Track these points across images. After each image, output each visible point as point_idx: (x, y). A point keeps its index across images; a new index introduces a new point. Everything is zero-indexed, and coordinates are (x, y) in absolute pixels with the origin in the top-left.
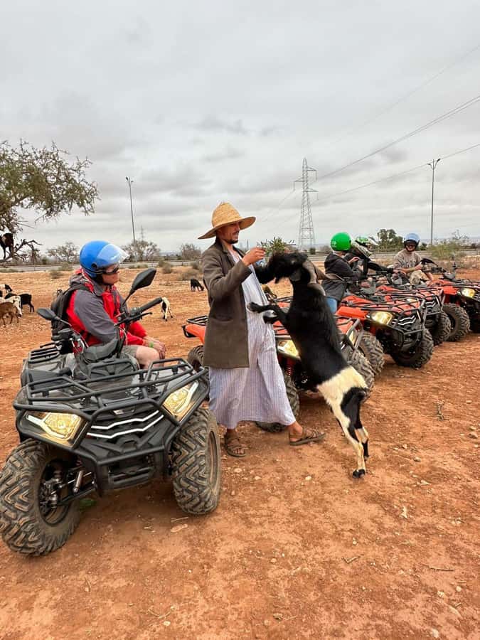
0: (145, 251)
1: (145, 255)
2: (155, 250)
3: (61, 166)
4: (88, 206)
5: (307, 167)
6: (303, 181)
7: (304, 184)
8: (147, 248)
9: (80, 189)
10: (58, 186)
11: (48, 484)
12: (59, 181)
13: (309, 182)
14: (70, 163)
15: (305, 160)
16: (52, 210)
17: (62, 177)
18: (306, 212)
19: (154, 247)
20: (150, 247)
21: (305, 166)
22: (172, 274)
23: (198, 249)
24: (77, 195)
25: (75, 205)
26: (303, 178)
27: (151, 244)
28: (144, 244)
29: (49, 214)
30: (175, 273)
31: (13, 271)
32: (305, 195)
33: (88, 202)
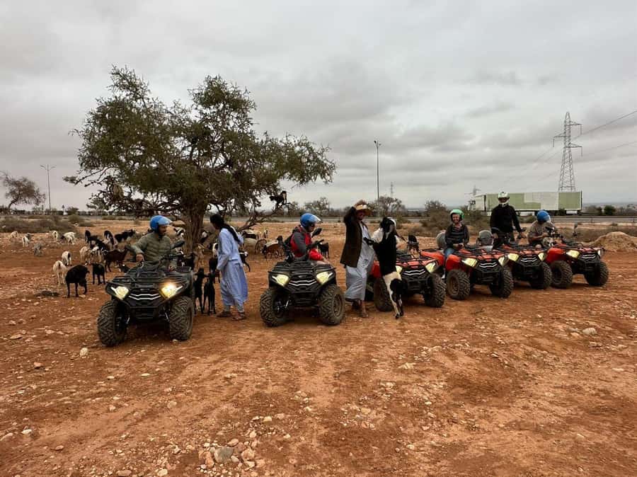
0: (390, 206)
1: (389, 211)
2: (400, 206)
3: (311, 150)
4: (328, 178)
5: (570, 122)
6: (565, 137)
7: (565, 140)
8: (392, 204)
9: (323, 165)
10: (309, 164)
11: (277, 303)
12: (309, 161)
13: (571, 138)
14: (317, 148)
15: (568, 114)
16: (304, 180)
17: (311, 158)
18: (568, 169)
19: (398, 203)
20: (395, 203)
21: (568, 121)
22: (402, 230)
23: (443, 205)
24: (321, 169)
25: (319, 177)
26: (565, 133)
27: (396, 200)
28: (390, 200)
29: (301, 183)
30: (405, 229)
31: (276, 221)
32: (567, 151)
33: (328, 175)
